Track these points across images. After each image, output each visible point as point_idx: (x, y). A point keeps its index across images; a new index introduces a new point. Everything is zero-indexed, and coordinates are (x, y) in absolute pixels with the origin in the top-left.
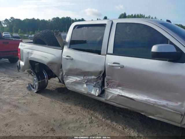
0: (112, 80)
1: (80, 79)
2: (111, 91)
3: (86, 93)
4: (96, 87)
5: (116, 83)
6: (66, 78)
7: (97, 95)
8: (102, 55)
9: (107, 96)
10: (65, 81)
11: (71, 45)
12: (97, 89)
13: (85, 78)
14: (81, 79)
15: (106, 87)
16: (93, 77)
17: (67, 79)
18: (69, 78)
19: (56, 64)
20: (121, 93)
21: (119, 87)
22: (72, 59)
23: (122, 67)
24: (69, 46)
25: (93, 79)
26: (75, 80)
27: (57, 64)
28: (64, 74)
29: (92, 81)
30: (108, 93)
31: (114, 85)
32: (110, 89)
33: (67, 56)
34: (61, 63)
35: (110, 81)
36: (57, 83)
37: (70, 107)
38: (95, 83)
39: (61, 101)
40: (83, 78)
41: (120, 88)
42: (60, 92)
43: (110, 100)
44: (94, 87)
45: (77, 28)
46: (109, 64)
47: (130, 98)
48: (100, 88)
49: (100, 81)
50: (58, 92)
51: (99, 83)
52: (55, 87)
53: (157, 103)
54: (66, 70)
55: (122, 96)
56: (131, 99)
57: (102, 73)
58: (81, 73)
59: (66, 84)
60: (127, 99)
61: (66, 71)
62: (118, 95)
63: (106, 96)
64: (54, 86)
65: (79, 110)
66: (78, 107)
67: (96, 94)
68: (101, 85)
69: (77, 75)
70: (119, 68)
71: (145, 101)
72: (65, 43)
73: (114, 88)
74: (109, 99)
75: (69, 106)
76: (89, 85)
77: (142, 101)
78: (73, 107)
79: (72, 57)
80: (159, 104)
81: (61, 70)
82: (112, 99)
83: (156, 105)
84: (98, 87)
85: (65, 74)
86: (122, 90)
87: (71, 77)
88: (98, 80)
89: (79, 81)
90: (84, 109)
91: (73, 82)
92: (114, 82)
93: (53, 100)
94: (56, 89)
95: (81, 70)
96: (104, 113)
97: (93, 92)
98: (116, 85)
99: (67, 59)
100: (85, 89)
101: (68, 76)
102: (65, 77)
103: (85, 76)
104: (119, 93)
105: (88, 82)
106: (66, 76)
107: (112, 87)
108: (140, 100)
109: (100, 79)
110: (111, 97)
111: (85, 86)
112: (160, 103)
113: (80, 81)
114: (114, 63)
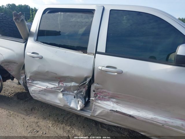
0: (103, 90)
1: (53, 86)
2: (101, 104)
3: (62, 106)
4: (77, 98)
5: (109, 94)
6: (32, 84)
7: (79, 109)
8: (89, 54)
9: (95, 111)
10: (29, 88)
11: (39, 37)
12: (79, 101)
13: (60, 84)
14: (55, 86)
15: (93, 99)
16: (73, 84)
17: (33, 86)
18: (36, 84)
19: (15, 63)
20: (116, 108)
21: (112, 99)
22: (41, 58)
23: (120, 73)
24: (36, 39)
25: (73, 86)
26: (45, 88)
27: (17, 63)
28: (28, 78)
29: (72, 89)
30: (96, 107)
31: (105, 96)
32: (99, 101)
33: (33, 53)
34: (24, 62)
35: (99, 90)
36: (16, 85)
37: (37, 123)
38: (75, 92)
39: (23, 114)
40: (57, 85)
41: (114, 100)
42: (21, 99)
43: (98, 117)
44: (75, 97)
45: (49, 13)
46: (100, 68)
47: (128, 115)
48: (83, 99)
49: (84, 90)
50: (18, 98)
51: (81, 92)
52: (13, 92)
53: (168, 123)
54: (31, 73)
55: (117, 112)
56: (130, 116)
57: (88, 80)
58: (56, 78)
59: (31, 92)
60: (124, 116)
61: (32, 75)
62: (111, 110)
63: (92, 111)
64: (12, 90)
65: (50, 126)
66: (48, 122)
67: (77, 108)
68: (85, 95)
69: (48, 80)
70: (116, 74)
71: (150, 120)
72: (29, 34)
73: (105, 100)
74: (97, 115)
75: (36, 120)
76: (67, 94)
77: (146, 119)
78: (41, 122)
79: (41, 54)
80: (171, 124)
81: (22, 72)
82: (101, 116)
83: (167, 125)
84: (80, 98)
85: (30, 78)
86: (117, 103)
87: (38, 82)
88: (80, 89)
89: (51, 88)
90: (58, 125)
91: (42, 91)
92: (105, 92)
93: (12, 113)
94: (15, 95)
95: (56, 74)
96: (84, 127)
97: (73, 105)
98: (108, 96)
99: (33, 57)
100: (60, 100)
101: (34, 80)
102: (30, 83)
103: (60, 81)
104: (113, 107)
105: (65, 91)
106: (30, 81)
107: (103, 99)
108: (143, 118)
109: (84, 87)
110: (101, 113)
111: (61, 95)
112: (172, 122)
113: (53, 90)
114: (107, 67)
